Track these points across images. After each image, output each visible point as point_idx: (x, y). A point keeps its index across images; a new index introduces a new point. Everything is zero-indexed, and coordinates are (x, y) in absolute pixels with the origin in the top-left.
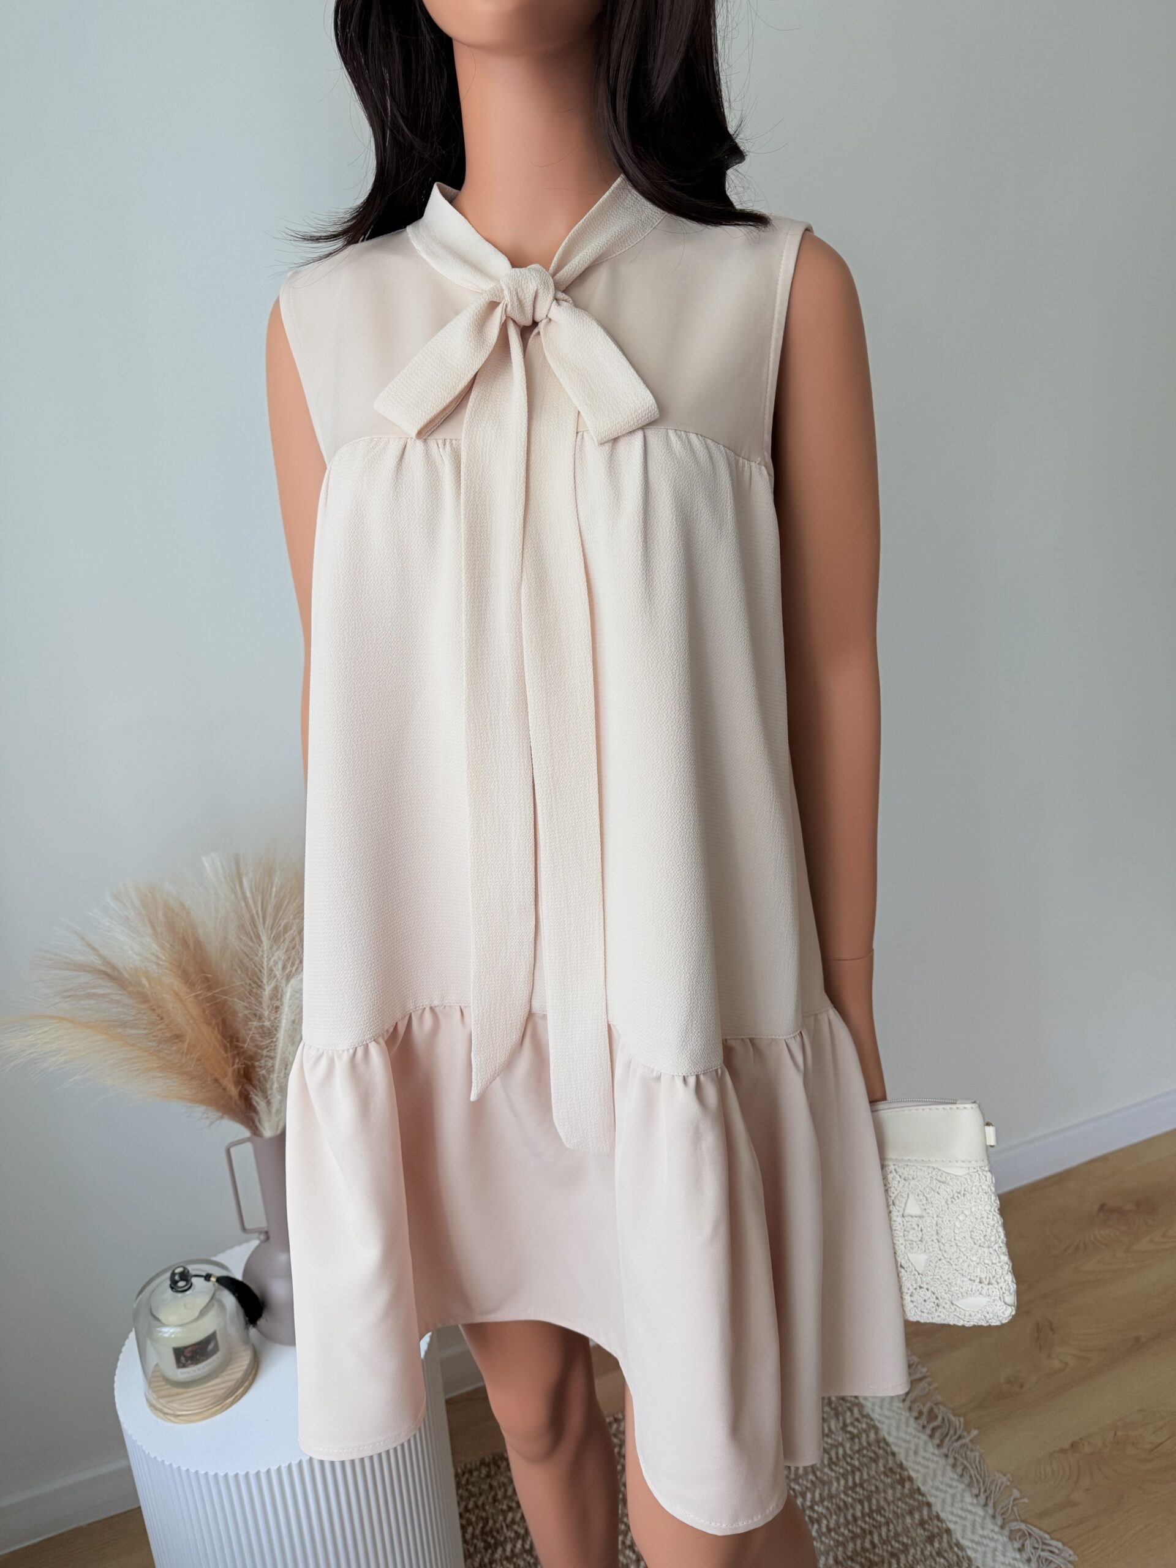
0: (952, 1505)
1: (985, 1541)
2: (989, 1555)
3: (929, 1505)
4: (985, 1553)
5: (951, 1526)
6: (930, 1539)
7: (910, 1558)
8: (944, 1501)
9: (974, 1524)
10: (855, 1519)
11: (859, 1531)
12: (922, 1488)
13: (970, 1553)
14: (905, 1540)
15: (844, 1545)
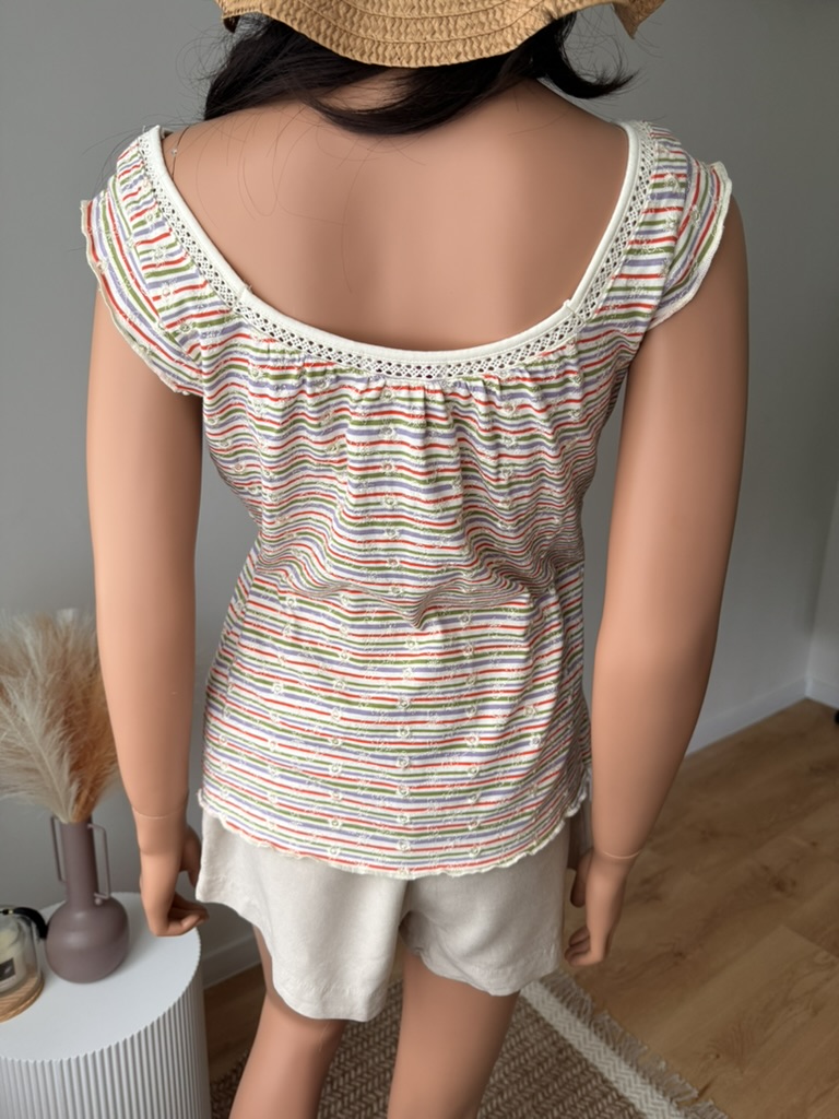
0: (570, 1028)
1: (594, 1048)
2: (597, 1057)
3: (557, 1032)
4: (594, 1056)
5: (572, 1042)
6: (560, 1051)
7: (550, 1064)
8: (564, 1028)
9: (585, 1039)
10: (512, 1048)
11: (515, 1054)
12: (552, 1023)
13: (585, 1056)
14: (544, 1054)
15: (509, 1064)
